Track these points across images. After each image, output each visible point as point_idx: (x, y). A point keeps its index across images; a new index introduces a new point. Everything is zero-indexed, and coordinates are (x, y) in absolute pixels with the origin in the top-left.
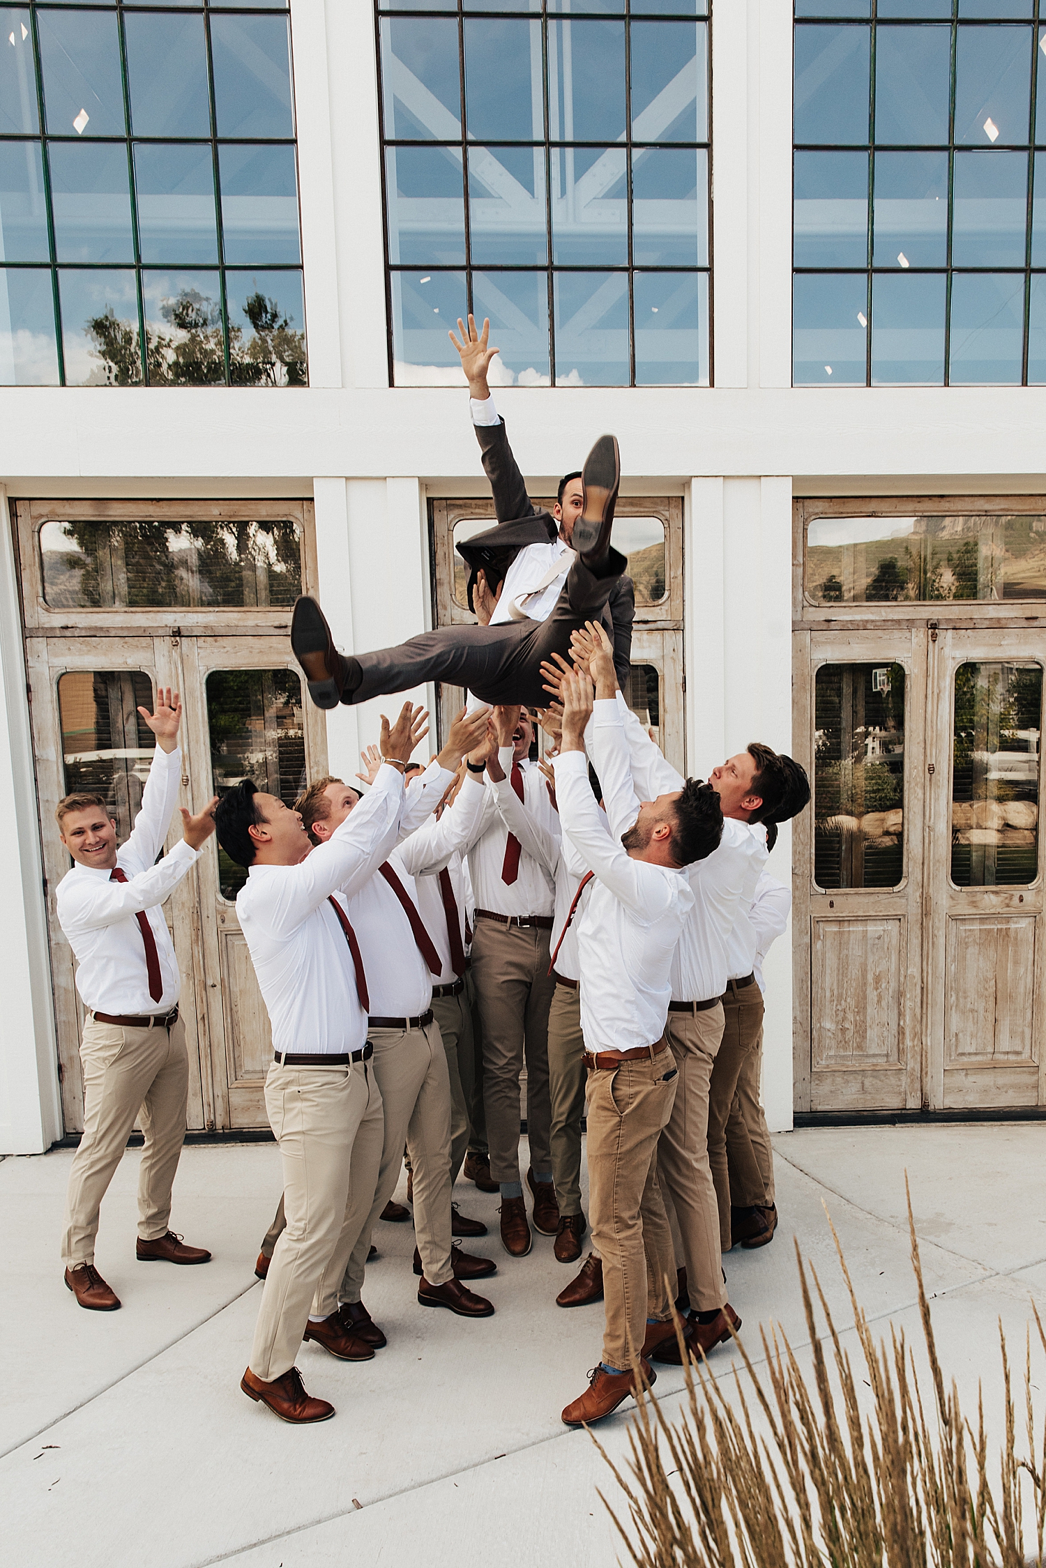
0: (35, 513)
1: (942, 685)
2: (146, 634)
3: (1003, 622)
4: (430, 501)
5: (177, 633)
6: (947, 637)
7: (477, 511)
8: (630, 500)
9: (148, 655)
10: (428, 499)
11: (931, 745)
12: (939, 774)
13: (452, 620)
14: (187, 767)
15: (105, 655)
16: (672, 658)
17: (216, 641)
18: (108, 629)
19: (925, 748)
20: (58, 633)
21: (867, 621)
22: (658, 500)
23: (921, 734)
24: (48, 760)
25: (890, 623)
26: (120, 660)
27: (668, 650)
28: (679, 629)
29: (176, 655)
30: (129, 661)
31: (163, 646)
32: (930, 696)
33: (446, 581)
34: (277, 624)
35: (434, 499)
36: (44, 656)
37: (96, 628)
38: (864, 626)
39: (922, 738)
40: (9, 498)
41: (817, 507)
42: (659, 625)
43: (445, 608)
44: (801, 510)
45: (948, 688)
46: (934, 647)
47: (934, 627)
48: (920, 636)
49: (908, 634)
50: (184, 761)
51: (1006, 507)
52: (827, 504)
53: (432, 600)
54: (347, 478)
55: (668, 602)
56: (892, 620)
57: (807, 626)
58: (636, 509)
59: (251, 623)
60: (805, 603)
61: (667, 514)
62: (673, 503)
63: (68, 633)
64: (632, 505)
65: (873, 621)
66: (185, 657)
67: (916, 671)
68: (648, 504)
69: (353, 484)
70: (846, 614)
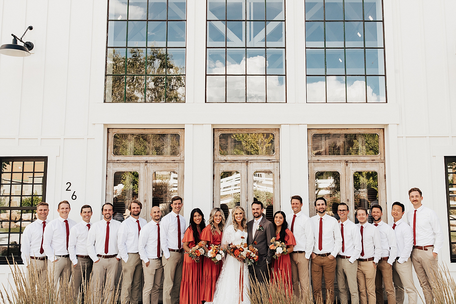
0: (114, 132)
1: (350, 177)
2: (138, 162)
3: (366, 161)
4: (214, 129)
5: (147, 162)
6: (350, 165)
7: (226, 132)
8: (265, 129)
9: (138, 167)
10: (213, 129)
11: (348, 194)
12: (350, 202)
13: (218, 159)
14: (146, 197)
15: (127, 167)
16: (276, 169)
17: (156, 164)
18: (129, 161)
19: (346, 195)
20: (116, 162)
21: (329, 160)
22: (273, 129)
23: (345, 191)
24: (109, 195)
25: (335, 161)
26: (131, 169)
27: (275, 167)
28: (278, 162)
29: (146, 168)
30: (133, 169)
31: (142, 165)
32: (346, 180)
33: (217, 149)
34: (172, 160)
35: (215, 129)
36: (112, 167)
37: (126, 161)
38: (328, 162)
39: (345, 192)
40: (108, 128)
41: (314, 131)
42: (273, 161)
43: (216, 156)
44: (310, 132)
45: (351, 178)
46: (347, 167)
47: (347, 162)
48: (343, 164)
49: (340, 164)
50: (145, 195)
51: (365, 131)
52: (317, 131)
53: (213, 154)
54: (193, 124)
55: (275, 155)
56: (336, 160)
57: (313, 162)
58: (267, 131)
59: (165, 159)
60: (312, 156)
61: (275, 133)
62: (277, 130)
63: (118, 162)
64: (266, 130)
65: (330, 160)
66: (148, 168)
67: (343, 174)
68: (270, 130)
69: (194, 125)
70: (322, 159)
